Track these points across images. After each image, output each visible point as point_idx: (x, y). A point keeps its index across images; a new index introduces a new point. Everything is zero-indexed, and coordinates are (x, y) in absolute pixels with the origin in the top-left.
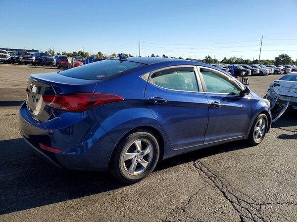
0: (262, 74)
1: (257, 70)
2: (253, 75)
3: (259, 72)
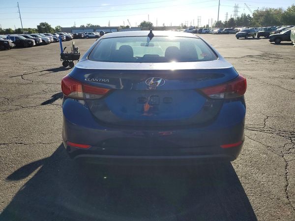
0: (45, 43)
1: (40, 40)
2: (37, 45)
3: (41, 41)
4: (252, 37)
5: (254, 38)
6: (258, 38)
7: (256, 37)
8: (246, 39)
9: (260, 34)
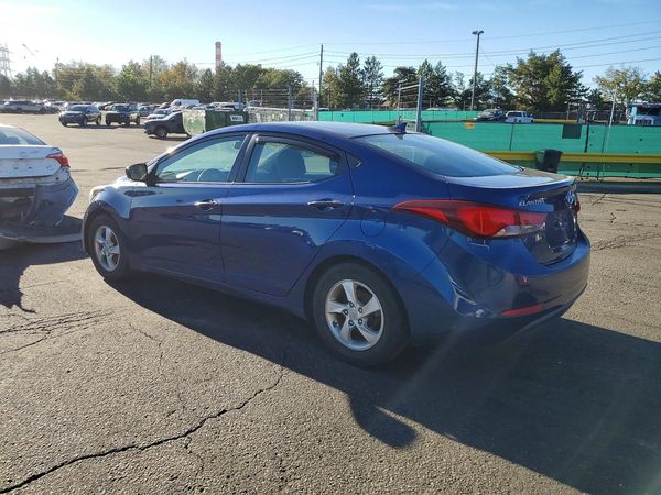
4: (94, 123)
5: (98, 126)
6: (108, 126)
7: (103, 122)
8: (83, 126)
9: (110, 118)
